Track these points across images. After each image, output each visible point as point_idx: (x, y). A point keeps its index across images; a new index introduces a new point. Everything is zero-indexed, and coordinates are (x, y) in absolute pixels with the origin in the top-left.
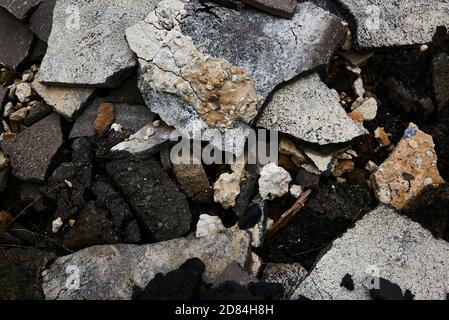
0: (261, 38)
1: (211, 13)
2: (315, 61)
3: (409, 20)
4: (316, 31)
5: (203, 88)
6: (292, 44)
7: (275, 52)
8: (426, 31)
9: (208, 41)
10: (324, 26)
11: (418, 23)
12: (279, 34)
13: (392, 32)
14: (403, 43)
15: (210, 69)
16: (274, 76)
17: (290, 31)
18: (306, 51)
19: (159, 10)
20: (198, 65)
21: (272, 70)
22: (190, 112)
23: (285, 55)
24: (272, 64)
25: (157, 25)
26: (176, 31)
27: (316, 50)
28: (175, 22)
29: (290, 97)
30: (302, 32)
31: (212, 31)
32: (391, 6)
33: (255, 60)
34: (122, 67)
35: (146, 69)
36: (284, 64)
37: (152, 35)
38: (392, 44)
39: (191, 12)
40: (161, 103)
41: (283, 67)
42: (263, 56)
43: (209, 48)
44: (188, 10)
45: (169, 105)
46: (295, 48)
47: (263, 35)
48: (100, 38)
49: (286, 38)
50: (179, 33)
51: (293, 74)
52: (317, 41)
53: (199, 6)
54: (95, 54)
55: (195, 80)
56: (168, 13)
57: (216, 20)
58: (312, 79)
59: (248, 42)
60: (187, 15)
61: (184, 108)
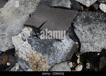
0: (52, 48)
1: (38, 37)
2: (67, 58)
3: (96, 44)
4: (69, 47)
5: (33, 62)
6: (61, 51)
7: (55, 53)
8: (100, 48)
9: (36, 46)
10: (71, 46)
11: (98, 45)
12: (58, 47)
13: (90, 47)
14: (93, 51)
15: (35, 56)
16: (54, 61)
17: (61, 47)
18: (65, 54)
19: (22, 33)
20: (32, 54)
21: (54, 59)
22: (29, 67)
23: (58, 55)
24: (54, 57)
25: (21, 38)
26: (26, 42)
27: (68, 54)
28: (27, 39)
29: (58, 68)
30: (64, 47)
31: (37, 43)
32: (91, 38)
33: (49, 55)
34: (10, 48)
35: (17, 51)
36: (58, 58)
37: (19, 41)
38: (90, 51)
39: (32, 36)
40: (21, 61)
41: (57, 59)
42: (52, 54)
43: (36, 48)
44: (31, 35)
45: (23, 63)
46: (62, 53)
47: (53, 46)
48: (5, 36)
49: (59, 49)
50: (27, 43)
51: (60, 61)
52: (69, 51)
53: (34, 34)
54: (3, 41)
55: (31, 59)
56: (25, 35)
57: (39, 40)
58: (65, 63)
59: (48, 48)
60: (30, 37)
61: (27, 65)
